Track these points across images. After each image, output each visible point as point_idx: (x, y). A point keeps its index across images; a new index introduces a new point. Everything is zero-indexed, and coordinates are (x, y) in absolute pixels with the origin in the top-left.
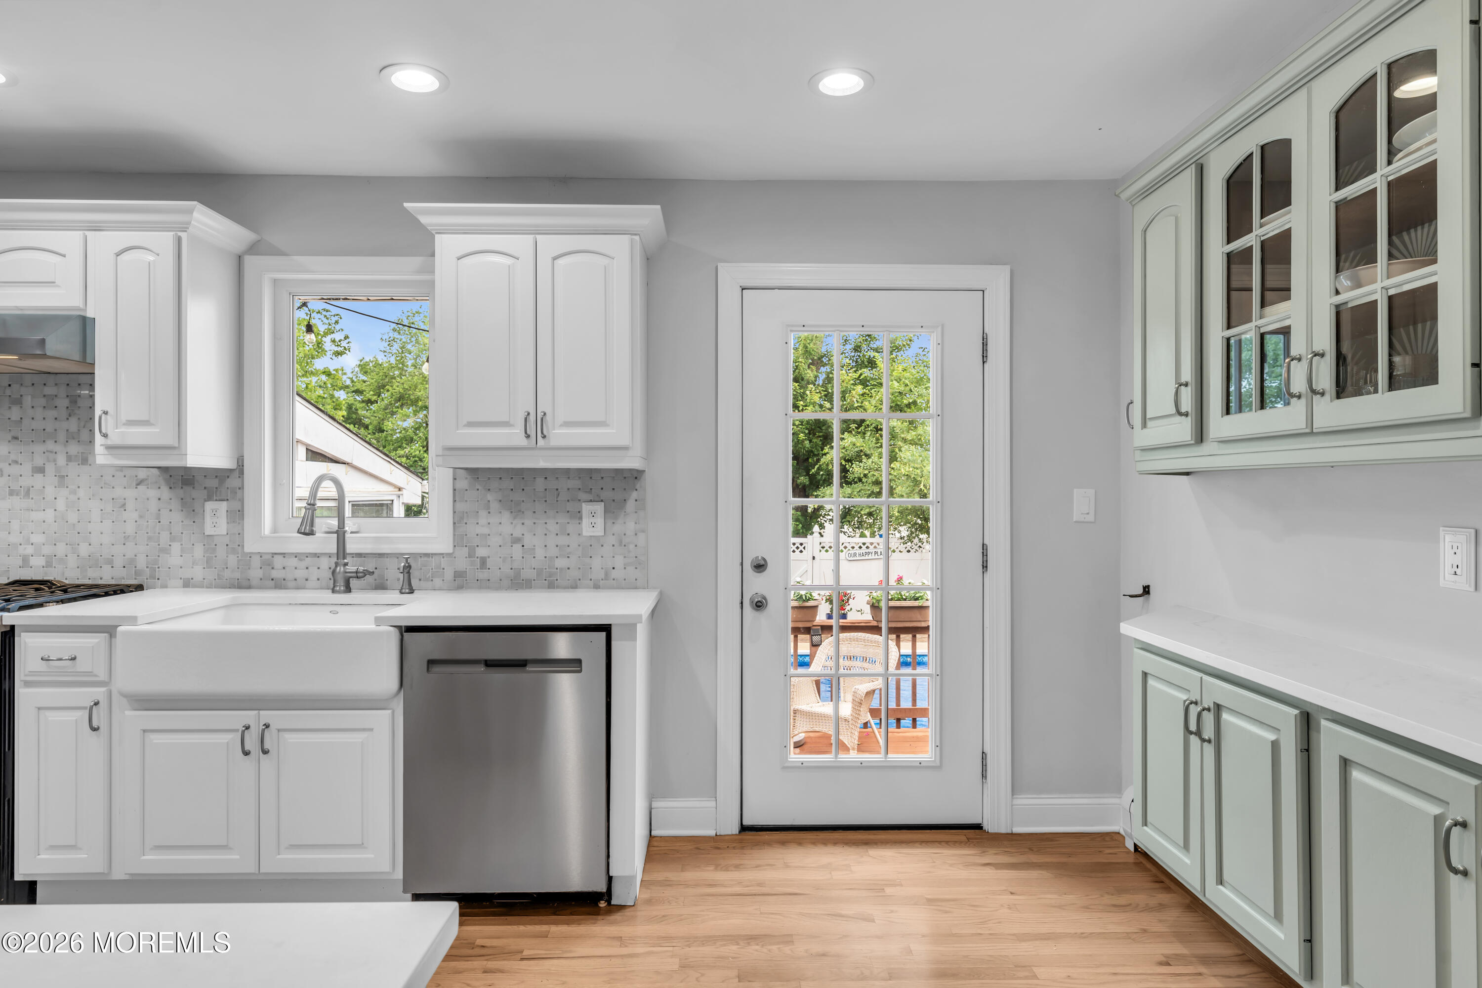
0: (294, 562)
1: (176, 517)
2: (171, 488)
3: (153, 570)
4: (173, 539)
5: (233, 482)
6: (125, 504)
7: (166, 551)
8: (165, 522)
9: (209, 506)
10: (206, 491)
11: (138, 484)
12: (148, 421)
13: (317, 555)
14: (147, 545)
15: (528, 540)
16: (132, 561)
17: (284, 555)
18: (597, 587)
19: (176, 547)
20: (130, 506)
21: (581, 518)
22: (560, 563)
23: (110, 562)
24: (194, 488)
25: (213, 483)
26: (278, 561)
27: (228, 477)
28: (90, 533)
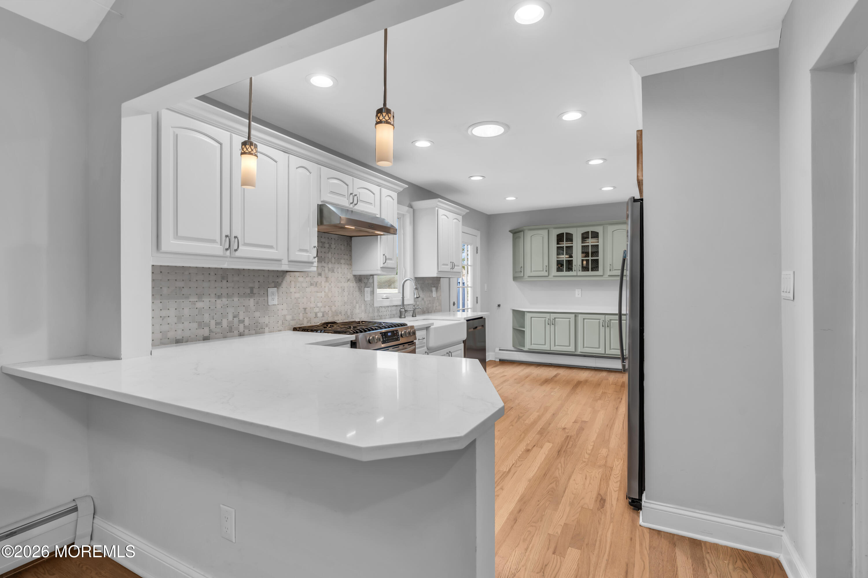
0: (383, 309)
1: (357, 294)
2: (356, 282)
3: (352, 315)
4: (357, 303)
5: (371, 280)
6: (344, 289)
7: (355, 307)
8: (354, 296)
9: (366, 289)
10: (364, 284)
11: (348, 281)
12: (391, 259)
13: (388, 307)
14: (350, 305)
15: (425, 299)
16: (346, 312)
17: (381, 307)
18: (434, 312)
19: (357, 305)
20: (346, 290)
21: (432, 292)
22: (430, 305)
23: (341, 313)
24: (362, 282)
25: (366, 281)
26: (381, 309)
27: (369, 278)
28: (335, 301)
